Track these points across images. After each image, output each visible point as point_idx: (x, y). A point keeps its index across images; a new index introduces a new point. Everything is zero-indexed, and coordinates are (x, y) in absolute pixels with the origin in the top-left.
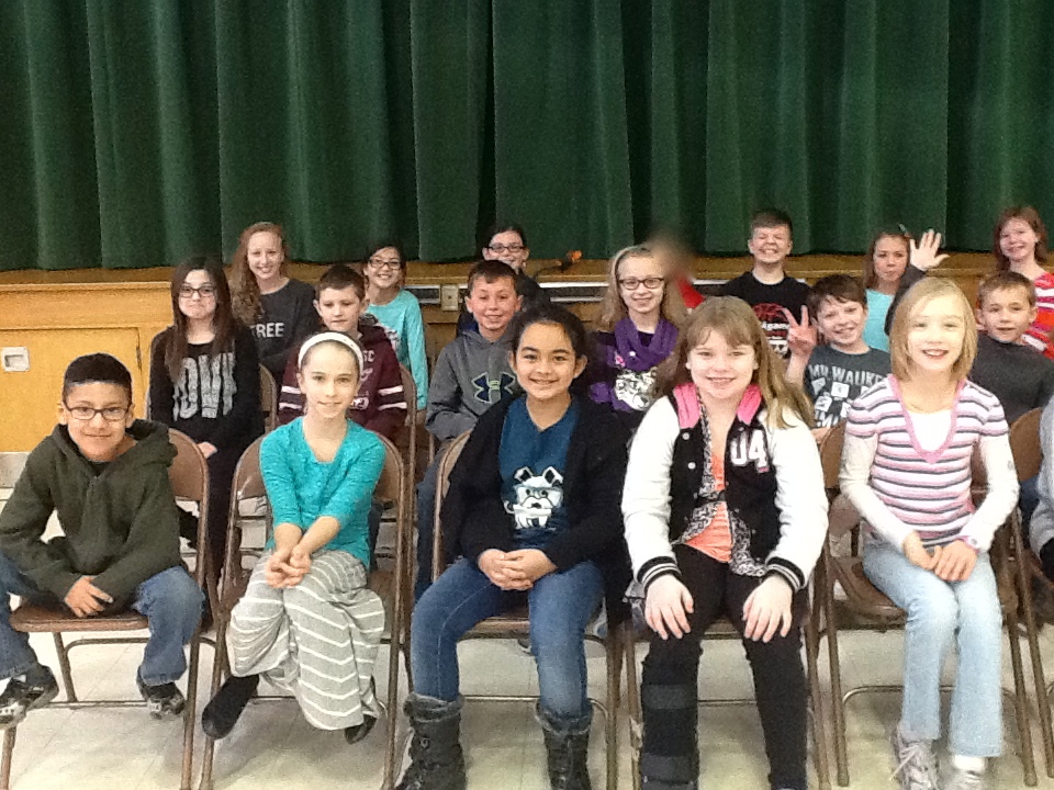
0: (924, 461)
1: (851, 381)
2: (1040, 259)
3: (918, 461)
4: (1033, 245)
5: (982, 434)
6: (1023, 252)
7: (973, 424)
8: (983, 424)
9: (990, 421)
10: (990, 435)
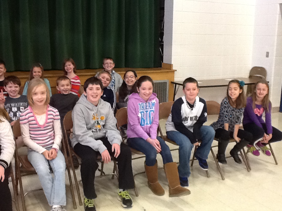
0: (40, 128)
1: (17, 106)
2: (75, 72)
3: (39, 128)
4: (73, 69)
5: (54, 120)
6: (70, 71)
7: (52, 116)
8: (54, 117)
9: (55, 116)
10: (56, 120)
